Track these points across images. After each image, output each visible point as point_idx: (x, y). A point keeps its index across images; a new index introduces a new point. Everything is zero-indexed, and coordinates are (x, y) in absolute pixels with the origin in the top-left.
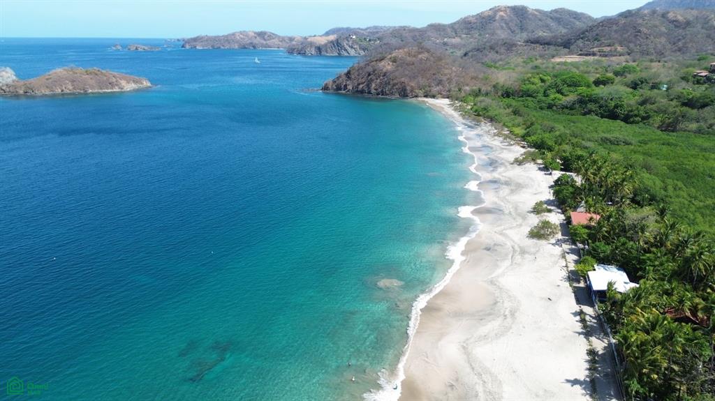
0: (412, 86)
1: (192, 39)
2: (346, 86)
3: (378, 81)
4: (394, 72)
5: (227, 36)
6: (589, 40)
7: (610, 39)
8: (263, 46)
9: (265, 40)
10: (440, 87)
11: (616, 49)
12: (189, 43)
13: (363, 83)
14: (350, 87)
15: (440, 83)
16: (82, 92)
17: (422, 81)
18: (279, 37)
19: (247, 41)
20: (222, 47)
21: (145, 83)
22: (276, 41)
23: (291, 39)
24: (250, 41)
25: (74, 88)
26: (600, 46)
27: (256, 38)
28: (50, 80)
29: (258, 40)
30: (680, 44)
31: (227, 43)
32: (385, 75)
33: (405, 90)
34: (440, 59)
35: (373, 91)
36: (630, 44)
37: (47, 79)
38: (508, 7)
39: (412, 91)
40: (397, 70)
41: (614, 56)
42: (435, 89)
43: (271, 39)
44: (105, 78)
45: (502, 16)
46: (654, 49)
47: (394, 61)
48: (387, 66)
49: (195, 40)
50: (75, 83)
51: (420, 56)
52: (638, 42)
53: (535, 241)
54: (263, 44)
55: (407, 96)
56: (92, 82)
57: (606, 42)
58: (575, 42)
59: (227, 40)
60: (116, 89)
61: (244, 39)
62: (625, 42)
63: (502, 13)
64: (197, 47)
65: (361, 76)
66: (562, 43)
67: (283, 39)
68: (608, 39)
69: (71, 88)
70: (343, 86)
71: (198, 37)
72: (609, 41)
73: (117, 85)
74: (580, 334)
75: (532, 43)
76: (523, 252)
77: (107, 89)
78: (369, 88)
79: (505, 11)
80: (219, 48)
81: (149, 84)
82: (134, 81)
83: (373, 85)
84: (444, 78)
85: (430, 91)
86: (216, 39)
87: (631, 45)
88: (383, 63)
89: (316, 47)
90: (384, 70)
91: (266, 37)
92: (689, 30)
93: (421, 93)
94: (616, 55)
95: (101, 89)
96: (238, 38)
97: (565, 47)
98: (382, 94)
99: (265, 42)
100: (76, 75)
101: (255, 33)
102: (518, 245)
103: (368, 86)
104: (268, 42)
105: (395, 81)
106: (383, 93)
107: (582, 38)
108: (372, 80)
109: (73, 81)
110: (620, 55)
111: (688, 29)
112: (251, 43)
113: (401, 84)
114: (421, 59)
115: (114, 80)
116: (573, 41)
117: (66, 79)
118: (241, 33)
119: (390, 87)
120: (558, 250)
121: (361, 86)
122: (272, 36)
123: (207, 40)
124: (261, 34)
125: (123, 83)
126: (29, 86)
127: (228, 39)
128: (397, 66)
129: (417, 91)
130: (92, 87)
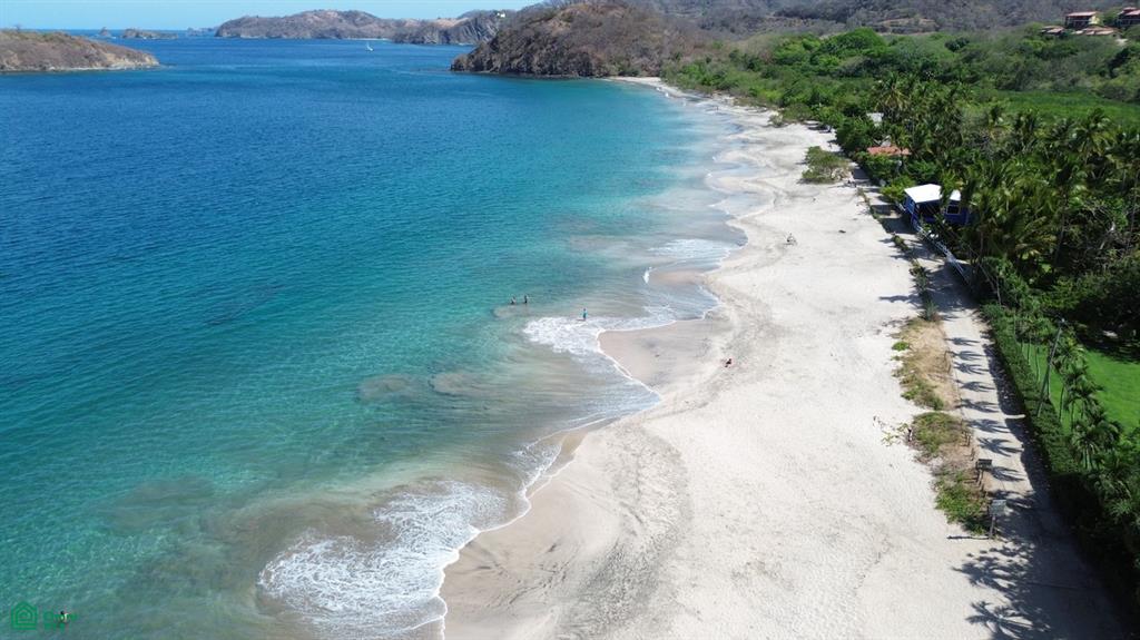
0: (599, 59)
1: (232, 22)
2: (490, 63)
3: (544, 51)
4: (569, 35)
5: (292, 18)
6: (875, 9)
7: (908, 6)
8: (353, 34)
9: (356, 25)
10: (645, 58)
11: (917, 22)
12: (227, 28)
13: (518, 57)
14: (497, 64)
15: (644, 52)
16: (38, 69)
17: (615, 51)
18: (379, 20)
19: (326, 26)
20: (285, 37)
21: (147, 59)
22: (374, 26)
23: (400, 24)
24: (331, 27)
25: (24, 64)
26: (893, 17)
27: (341, 21)
29: (344, 26)
30: (1015, 14)
31: (292, 29)
32: (554, 42)
33: (589, 65)
34: (643, 17)
35: (536, 68)
36: (939, 15)
39: (599, 67)
40: (574, 33)
41: (915, 32)
42: (636, 62)
43: (366, 24)
44: (78, 48)
46: (975, 21)
47: (569, 19)
48: (558, 28)
49: (238, 23)
50: (24, 55)
51: (611, 13)
52: (952, 11)
53: (811, 186)
54: (351, 31)
55: (592, 75)
56: (56, 54)
57: (902, 10)
58: (855, 12)
59: (292, 25)
60: (98, 67)
61: (321, 23)
62: (931, 11)
64: (243, 36)
65: (515, 45)
66: (834, 16)
67: (385, 24)
68: (904, 7)
69: (18, 63)
70: (485, 63)
71: (243, 18)
72: (907, 9)
73: (99, 60)
74: (896, 257)
75: (787, 15)
76: (793, 196)
77: (82, 65)
78: (529, 64)
80: (280, 37)
81: (155, 63)
82: (128, 55)
83: (536, 59)
84: (652, 46)
85: (629, 65)
86: (274, 22)
87: (941, 16)
88: (551, 23)
89: (440, 32)
90: (554, 34)
91: (358, 19)
93: (614, 68)
94: (918, 31)
95: (71, 65)
96: (311, 21)
97: (838, 21)
98: (550, 72)
99: (355, 29)
100: (25, 41)
101: (339, 13)
102: (784, 191)
103: (528, 60)
104: (362, 28)
105: (572, 51)
106: (552, 71)
107: (865, 7)
108: (533, 51)
109: (21, 52)
110: (923, 31)
112: (334, 30)
113: (581, 56)
114: (613, 17)
115: (94, 51)
116: (851, 11)
117: (10, 47)
118: (316, 13)
119: (563, 60)
120: (851, 191)
121: (516, 62)
122: (367, 19)
123: (258, 25)
124: (350, 16)
125: (110, 57)
127: (295, 22)
128: (575, 27)
129: (607, 66)
130: (55, 62)
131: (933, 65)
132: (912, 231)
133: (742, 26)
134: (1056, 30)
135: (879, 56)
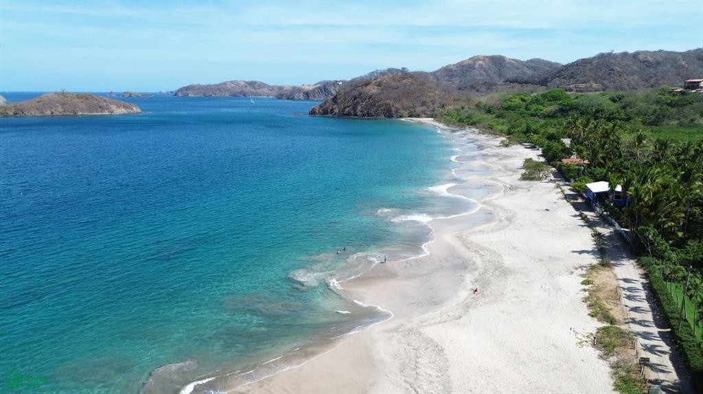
0: (396, 108)
1: (184, 88)
2: (332, 110)
3: (364, 103)
4: (379, 94)
5: (218, 85)
6: (565, 78)
7: (585, 76)
8: (253, 94)
9: (255, 89)
10: (424, 107)
11: (591, 86)
12: (181, 91)
13: (348, 107)
14: (336, 111)
15: (424, 104)
16: (72, 114)
17: (406, 103)
18: (269, 86)
19: (238, 90)
20: (214, 95)
21: (135, 109)
22: (266, 90)
24: (240, 90)
25: (64, 111)
26: (576, 83)
27: (246, 87)
28: (41, 103)
29: (249, 89)
30: (652, 81)
31: (218, 91)
32: (370, 98)
33: (391, 111)
34: (423, 84)
35: (359, 113)
36: (604, 81)
37: (38, 102)
38: (487, 57)
39: (396, 112)
40: (382, 93)
41: (590, 91)
42: (419, 109)
43: (260, 88)
44: (96, 102)
45: (481, 65)
46: (628, 85)
47: (379, 85)
48: (372, 90)
49: (187, 88)
50: (65, 106)
51: (404, 81)
52: (612, 79)
53: (527, 182)
54: (253, 92)
55: (392, 117)
56: (83, 106)
57: (581, 79)
58: (552, 80)
59: (218, 89)
60: (106, 113)
61: (235, 88)
62: (600, 80)
63: (481, 62)
64: (190, 95)
65: (347, 100)
66: (539, 82)
67: (272, 88)
68: (582, 77)
69: (61, 110)
70: (329, 110)
71: (190, 86)
72: (584, 78)
73: (107, 109)
75: (511, 82)
77: (97, 112)
78: (355, 111)
79: (484, 60)
80: (211, 96)
81: (139, 110)
82: (124, 106)
83: (359, 108)
84: (429, 100)
85: (415, 111)
86: (208, 87)
87: (606, 82)
88: (368, 87)
89: (304, 93)
90: (370, 94)
91: (256, 86)
92: (660, 68)
93: (406, 113)
94: (592, 91)
95: (91, 112)
96: (229, 87)
97: (542, 85)
98: (367, 115)
99: (255, 91)
100: (66, 99)
101: (246, 82)
103: (354, 109)
104: (258, 91)
105: (381, 103)
106: (369, 114)
107: (558, 77)
108: (358, 103)
109: (63, 104)
110: (595, 91)
111: (658, 67)
112: (242, 92)
113: (386, 106)
114: (405, 84)
115: (105, 104)
116: (549, 79)
117: (57, 102)
118: (232, 82)
119: (375, 108)
120: (552, 185)
121: (347, 109)
122: (262, 85)
123: (199, 89)
124: (252, 84)
125: (113, 107)
126: (19, 107)
127: (220, 88)
128: (383, 90)
129: (401, 111)
130: (82, 110)
131: (602, 111)
132: (592, 210)
133: (483, 89)
134: (679, 90)
135: (568, 105)
